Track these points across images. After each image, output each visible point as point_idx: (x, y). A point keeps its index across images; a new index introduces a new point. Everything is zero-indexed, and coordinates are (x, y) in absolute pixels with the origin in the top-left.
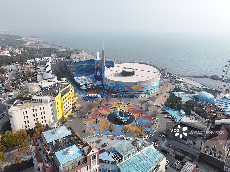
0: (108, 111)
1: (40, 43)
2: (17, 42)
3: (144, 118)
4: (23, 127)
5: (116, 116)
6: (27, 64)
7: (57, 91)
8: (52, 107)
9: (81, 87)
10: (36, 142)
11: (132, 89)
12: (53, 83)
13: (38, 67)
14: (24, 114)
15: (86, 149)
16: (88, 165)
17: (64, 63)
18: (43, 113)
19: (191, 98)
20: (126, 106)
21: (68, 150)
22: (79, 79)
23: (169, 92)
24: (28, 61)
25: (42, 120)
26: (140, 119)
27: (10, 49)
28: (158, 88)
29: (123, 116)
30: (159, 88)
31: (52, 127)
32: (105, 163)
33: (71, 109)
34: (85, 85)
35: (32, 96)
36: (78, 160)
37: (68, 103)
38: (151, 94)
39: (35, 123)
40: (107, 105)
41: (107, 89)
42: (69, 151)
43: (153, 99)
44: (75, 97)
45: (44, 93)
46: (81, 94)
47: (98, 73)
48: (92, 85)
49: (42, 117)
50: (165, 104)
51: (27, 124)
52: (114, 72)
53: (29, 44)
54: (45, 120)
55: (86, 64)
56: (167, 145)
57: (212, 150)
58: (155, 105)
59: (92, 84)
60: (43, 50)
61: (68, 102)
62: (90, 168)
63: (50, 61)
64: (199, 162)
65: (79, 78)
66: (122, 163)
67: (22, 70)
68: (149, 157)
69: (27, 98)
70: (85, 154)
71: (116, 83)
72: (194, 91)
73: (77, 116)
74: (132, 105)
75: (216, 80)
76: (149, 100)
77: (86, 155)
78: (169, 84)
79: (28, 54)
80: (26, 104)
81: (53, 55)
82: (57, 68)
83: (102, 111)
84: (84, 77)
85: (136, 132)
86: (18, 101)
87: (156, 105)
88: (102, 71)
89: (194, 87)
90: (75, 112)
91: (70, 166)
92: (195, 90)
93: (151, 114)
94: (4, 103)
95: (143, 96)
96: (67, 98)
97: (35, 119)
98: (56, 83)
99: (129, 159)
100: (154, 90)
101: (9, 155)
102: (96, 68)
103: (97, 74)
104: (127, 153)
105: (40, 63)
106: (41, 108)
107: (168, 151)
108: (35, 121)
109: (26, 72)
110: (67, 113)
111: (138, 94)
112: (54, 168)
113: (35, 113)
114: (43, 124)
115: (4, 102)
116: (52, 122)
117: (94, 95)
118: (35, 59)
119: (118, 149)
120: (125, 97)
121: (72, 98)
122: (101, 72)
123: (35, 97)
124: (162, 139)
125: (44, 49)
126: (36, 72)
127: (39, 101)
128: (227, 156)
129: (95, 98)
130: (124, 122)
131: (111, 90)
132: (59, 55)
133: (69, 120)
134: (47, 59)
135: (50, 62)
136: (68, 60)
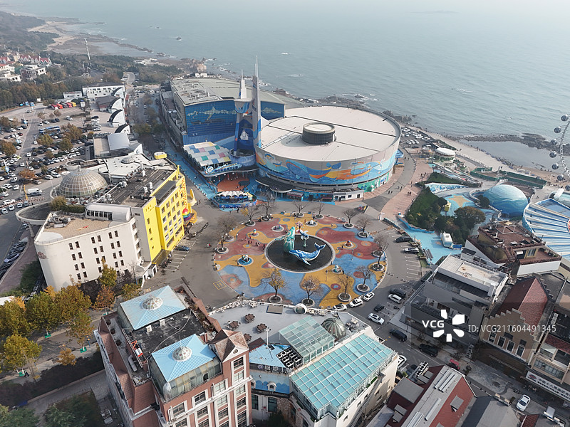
0: (269, 234)
1: (91, 38)
2: (31, 37)
3: (354, 252)
4: (72, 280)
5: (288, 248)
6: (63, 106)
7: (146, 191)
8: (136, 231)
9: (202, 173)
10: (109, 324)
11: (327, 179)
12: (135, 166)
13: (93, 114)
14: (72, 249)
15: (220, 345)
16: (227, 380)
17: (158, 103)
18: (116, 245)
19: (470, 198)
20: (312, 222)
21: (180, 349)
22: (197, 151)
23: (418, 185)
24: (65, 95)
25: (116, 260)
26: (345, 255)
27: (16, 58)
28: (391, 174)
29: (304, 249)
30: (394, 172)
31: (138, 275)
32: (263, 369)
33: (180, 229)
34: (213, 166)
35: (87, 201)
36: (203, 370)
37: (174, 218)
38: (373, 190)
39: (100, 268)
40: (267, 218)
41: (266, 177)
42: (184, 350)
43: (377, 203)
44: (190, 198)
45: (115, 195)
46: (203, 188)
47: (244, 136)
48: (229, 166)
49: (114, 254)
50: (406, 217)
51: (81, 271)
52: (283, 134)
53: (63, 42)
54: (122, 261)
55: (213, 111)
56: (404, 321)
57: (505, 335)
58: (381, 218)
59: (229, 163)
60: (101, 62)
61: (173, 215)
62: (230, 384)
63: (122, 96)
64: (472, 359)
65: (197, 146)
66: (299, 369)
67: (52, 121)
68: (360, 357)
69: (75, 207)
70: (218, 358)
71: (290, 163)
72: (478, 179)
73: (196, 248)
74: (327, 221)
75: (538, 148)
76: (367, 207)
77: (221, 359)
78: (418, 161)
79: (64, 74)
80: (75, 223)
81: (129, 78)
82: (141, 116)
83: (255, 235)
84: (208, 145)
85: (335, 287)
86: (55, 215)
87: (385, 220)
88: (254, 130)
89: (479, 170)
90: (191, 236)
91: (187, 384)
92: (482, 177)
93: (372, 243)
94: (20, 217)
95: (354, 196)
96: (172, 206)
97: (98, 259)
98: (143, 167)
99: (315, 360)
100: (382, 178)
101: (47, 343)
102: (238, 122)
103: (241, 137)
104: (312, 349)
105: (97, 103)
106: (110, 234)
107: (405, 333)
108: (98, 262)
109: (63, 128)
110: (172, 239)
111: (342, 190)
112: (152, 388)
113: (97, 245)
114: (117, 269)
115: (20, 215)
116: (139, 264)
117: (235, 193)
118: (84, 89)
119: (291, 339)
120: (311, 198)
121: (183, 203)
122: (252, 132)
123: (94, 207)
124: (393, 305)
125: (103, 58)
126: (89, 128)
127: (105, 216)
128: (537, 351)
129: (238, 199)
130: (306, 262)
131: (276, 179)
132: (143, 76)
133: (177, 258)
134: (114, 92)
135: (123, 100)
136: (166, 95)
